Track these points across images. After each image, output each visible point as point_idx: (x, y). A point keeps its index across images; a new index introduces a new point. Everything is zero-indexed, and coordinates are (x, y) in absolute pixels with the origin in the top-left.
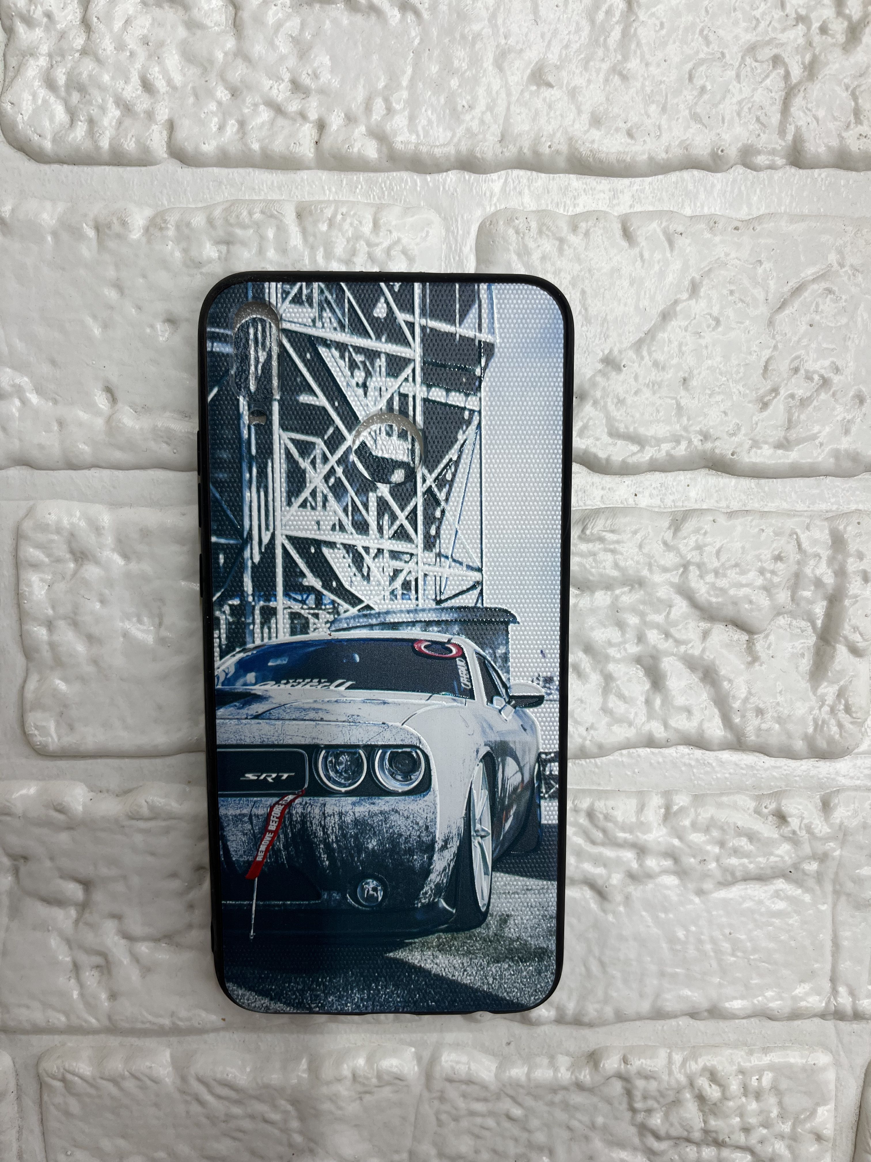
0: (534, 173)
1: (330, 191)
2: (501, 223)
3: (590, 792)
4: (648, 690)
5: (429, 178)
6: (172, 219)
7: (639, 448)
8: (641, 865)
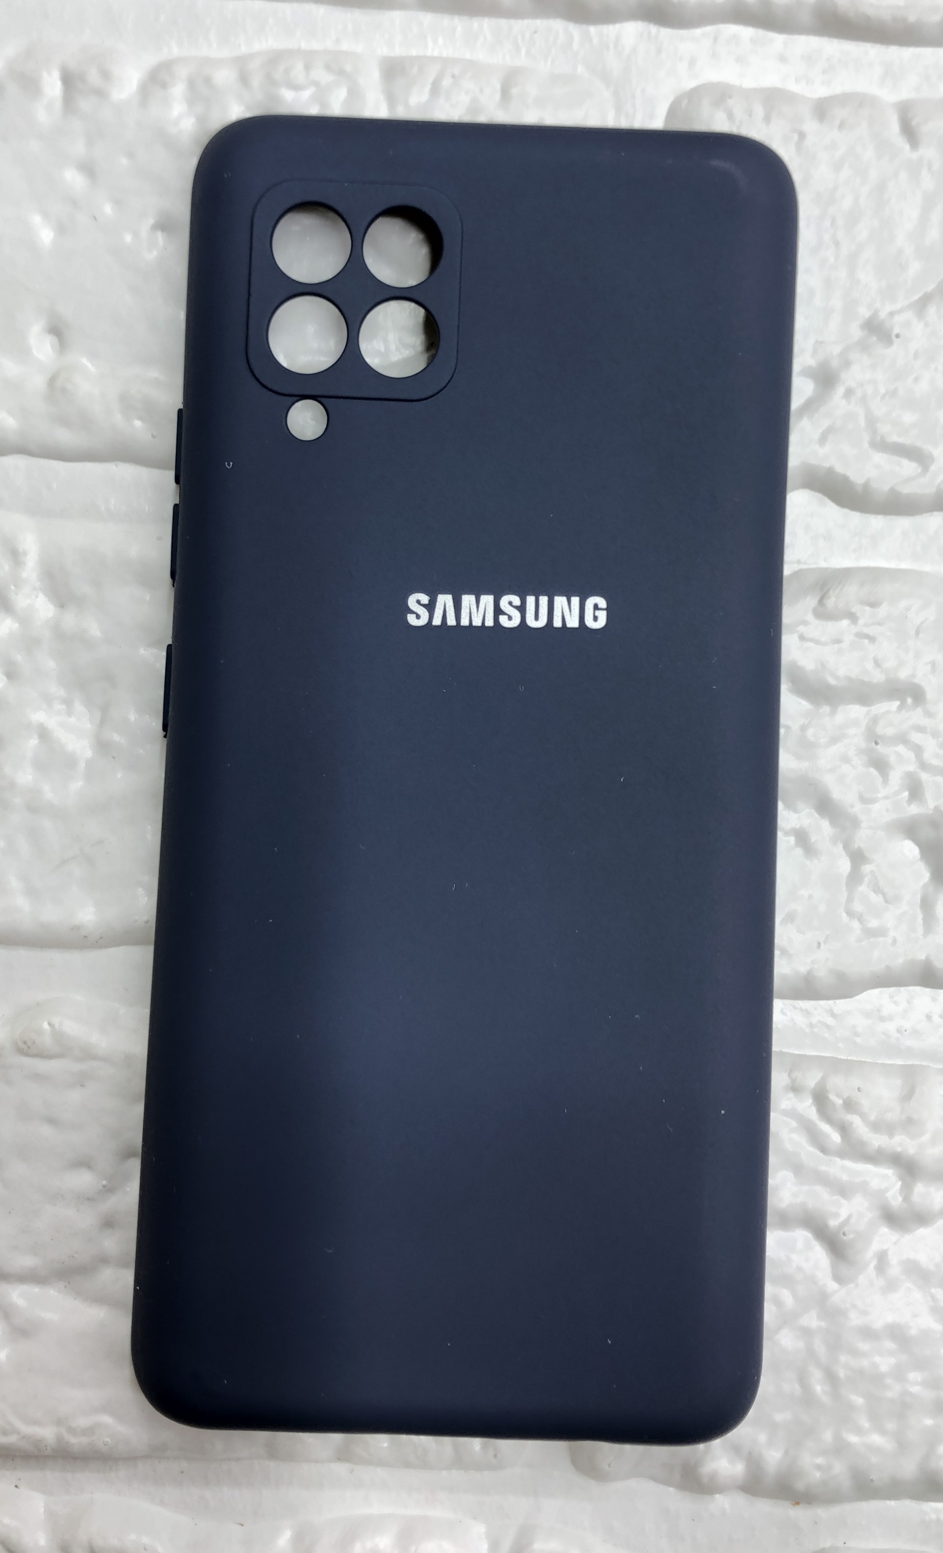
0: (761, 33)
2: (706, 100)
3: (820, 1060)
4: (925, 886)
5: (593, 29)
7: (920, 470)
8: (907, 1198)
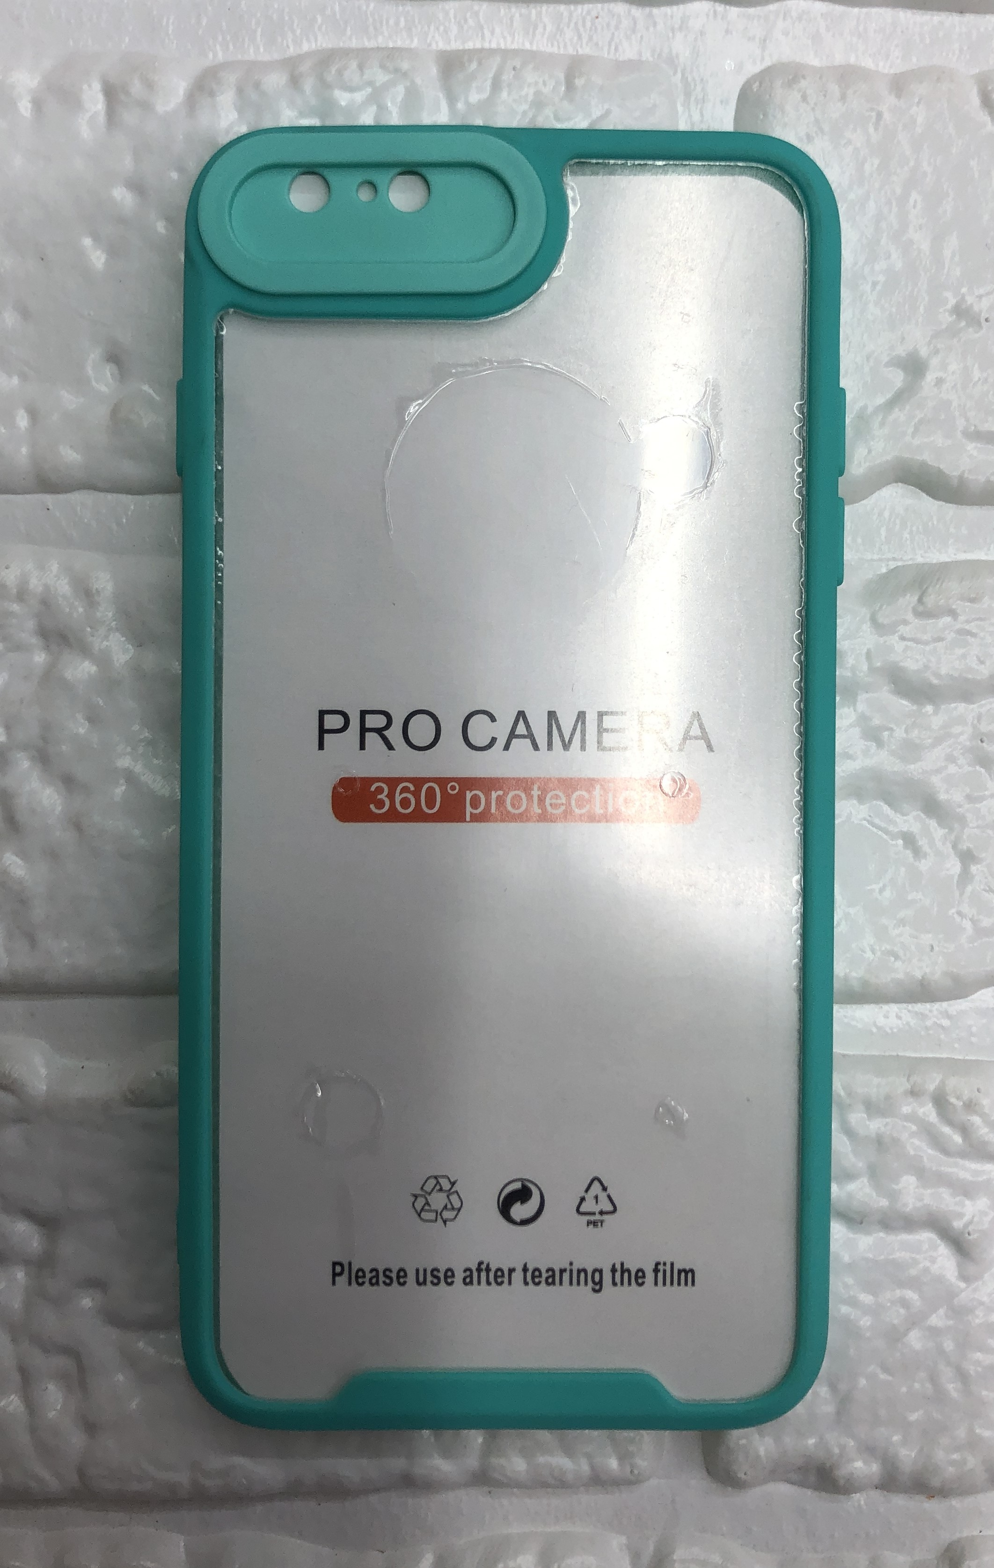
0: (832, 7)
1: (493, 32)
2: (778, 83)
3: (937, 1062)
6: (231, 79)
